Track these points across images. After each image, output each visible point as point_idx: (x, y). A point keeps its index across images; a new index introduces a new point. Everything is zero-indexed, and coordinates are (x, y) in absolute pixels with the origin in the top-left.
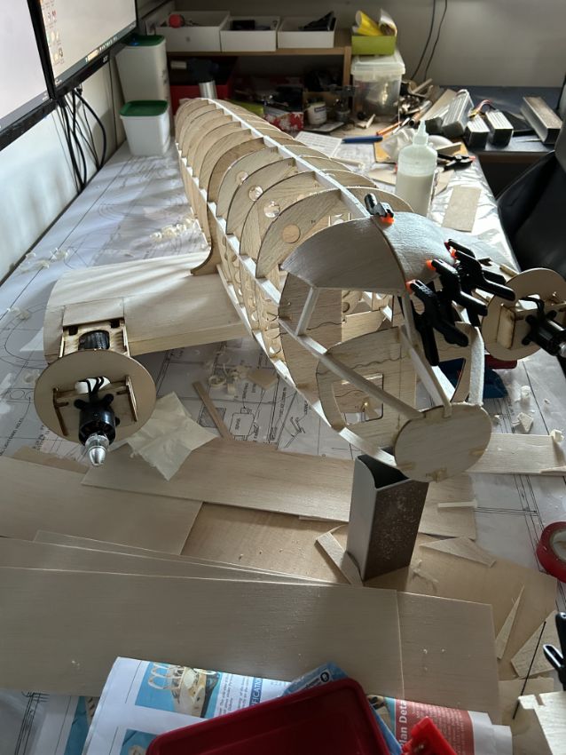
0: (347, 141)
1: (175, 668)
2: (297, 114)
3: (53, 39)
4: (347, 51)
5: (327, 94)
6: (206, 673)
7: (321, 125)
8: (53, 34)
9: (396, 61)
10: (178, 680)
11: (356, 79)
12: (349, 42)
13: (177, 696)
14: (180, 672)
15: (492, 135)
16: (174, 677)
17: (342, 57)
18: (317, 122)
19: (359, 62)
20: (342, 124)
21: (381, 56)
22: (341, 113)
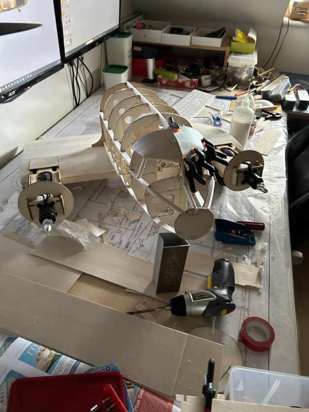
0: (218, 97)
1: (42, 348)
2: (195, 80)
3: (67, 34)
4: (228, 49)
5: (213, 71)
6: (55, 353)
7: (207, 87)
8: (67, 32)
9: (253, 57)
10: (41, 353)
11: (230, 64)
12: (230, 45)
13: (38, 360)
14: (44, 350)
15: (298, 103)
16: (40, 352)
17: (224, 52)
18: (205, 85)
19: (233, 56)
20: (218, 87)
21: (246, 53)
22: (218, 82)
